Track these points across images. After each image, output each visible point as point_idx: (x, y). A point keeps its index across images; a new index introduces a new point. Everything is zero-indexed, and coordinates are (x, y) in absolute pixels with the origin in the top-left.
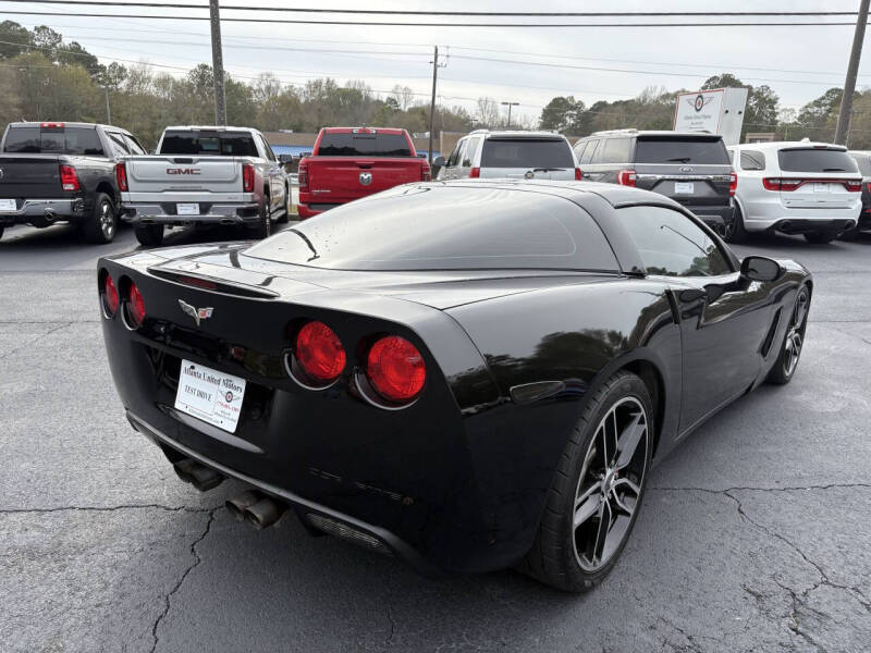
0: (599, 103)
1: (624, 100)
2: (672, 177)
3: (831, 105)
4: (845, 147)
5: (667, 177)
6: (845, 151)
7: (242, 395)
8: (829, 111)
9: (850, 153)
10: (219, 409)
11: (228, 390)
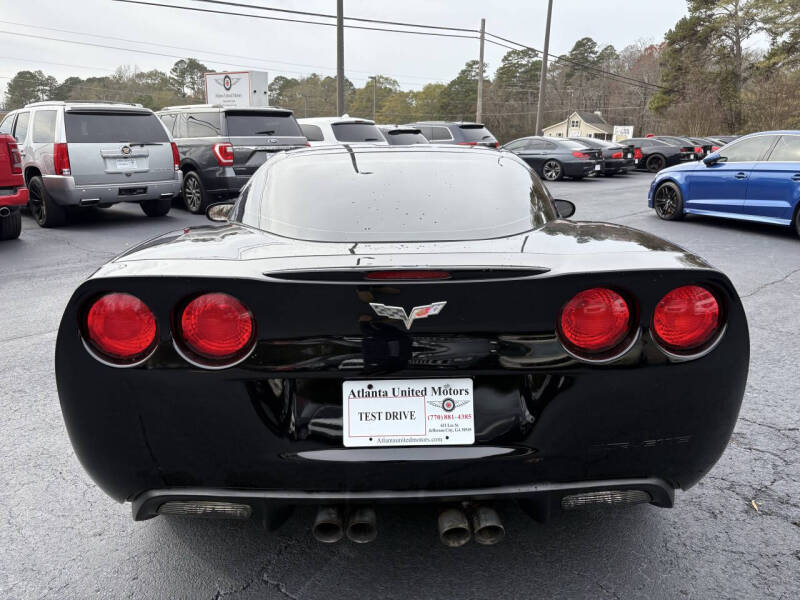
0: (71, 79)
1: (98, 77)
2: (263, 148)
3: (280, 88)
4: (373, 122)
5: (260, 148)
6: (373, 124)
7: (470, 397)
8: (279, 94)
9: (377, 126)
10: (435, 424)
11: (443, 397)
